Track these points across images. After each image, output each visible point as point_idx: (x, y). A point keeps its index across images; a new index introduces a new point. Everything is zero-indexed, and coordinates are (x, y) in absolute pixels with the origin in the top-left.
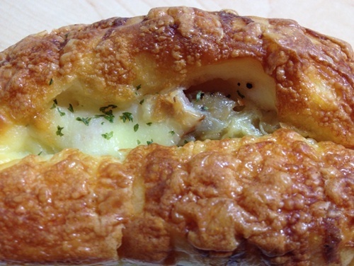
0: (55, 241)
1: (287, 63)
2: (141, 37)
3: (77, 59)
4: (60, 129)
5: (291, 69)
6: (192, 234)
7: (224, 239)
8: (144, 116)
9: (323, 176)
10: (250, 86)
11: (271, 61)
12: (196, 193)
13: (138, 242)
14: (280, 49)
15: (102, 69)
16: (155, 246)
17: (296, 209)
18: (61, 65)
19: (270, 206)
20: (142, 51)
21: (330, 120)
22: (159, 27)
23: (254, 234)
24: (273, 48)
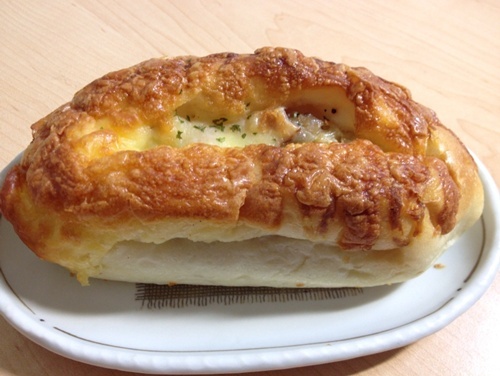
0: (197, 195)
1: (364, 92)
2: (257, 65)
3: (204, 76)
4: (179, 133)
5: (367, 96)
6: (300, 193)
7: (323, 195)
8: (252, 126)
9: (389, 164)
10: (334, 111)
11: (353, 89)
12: (302, 167)
13: (258, 201)
14: (360, 80)
15: (224, 86)
16: (270, 204)
17: (371, 180)
18: (189, 80)
19: (354, 175)
20: (256, 74)
21: (394, 135)
22: (271, 58)
23: (343, 193)
24: (354, 81)
